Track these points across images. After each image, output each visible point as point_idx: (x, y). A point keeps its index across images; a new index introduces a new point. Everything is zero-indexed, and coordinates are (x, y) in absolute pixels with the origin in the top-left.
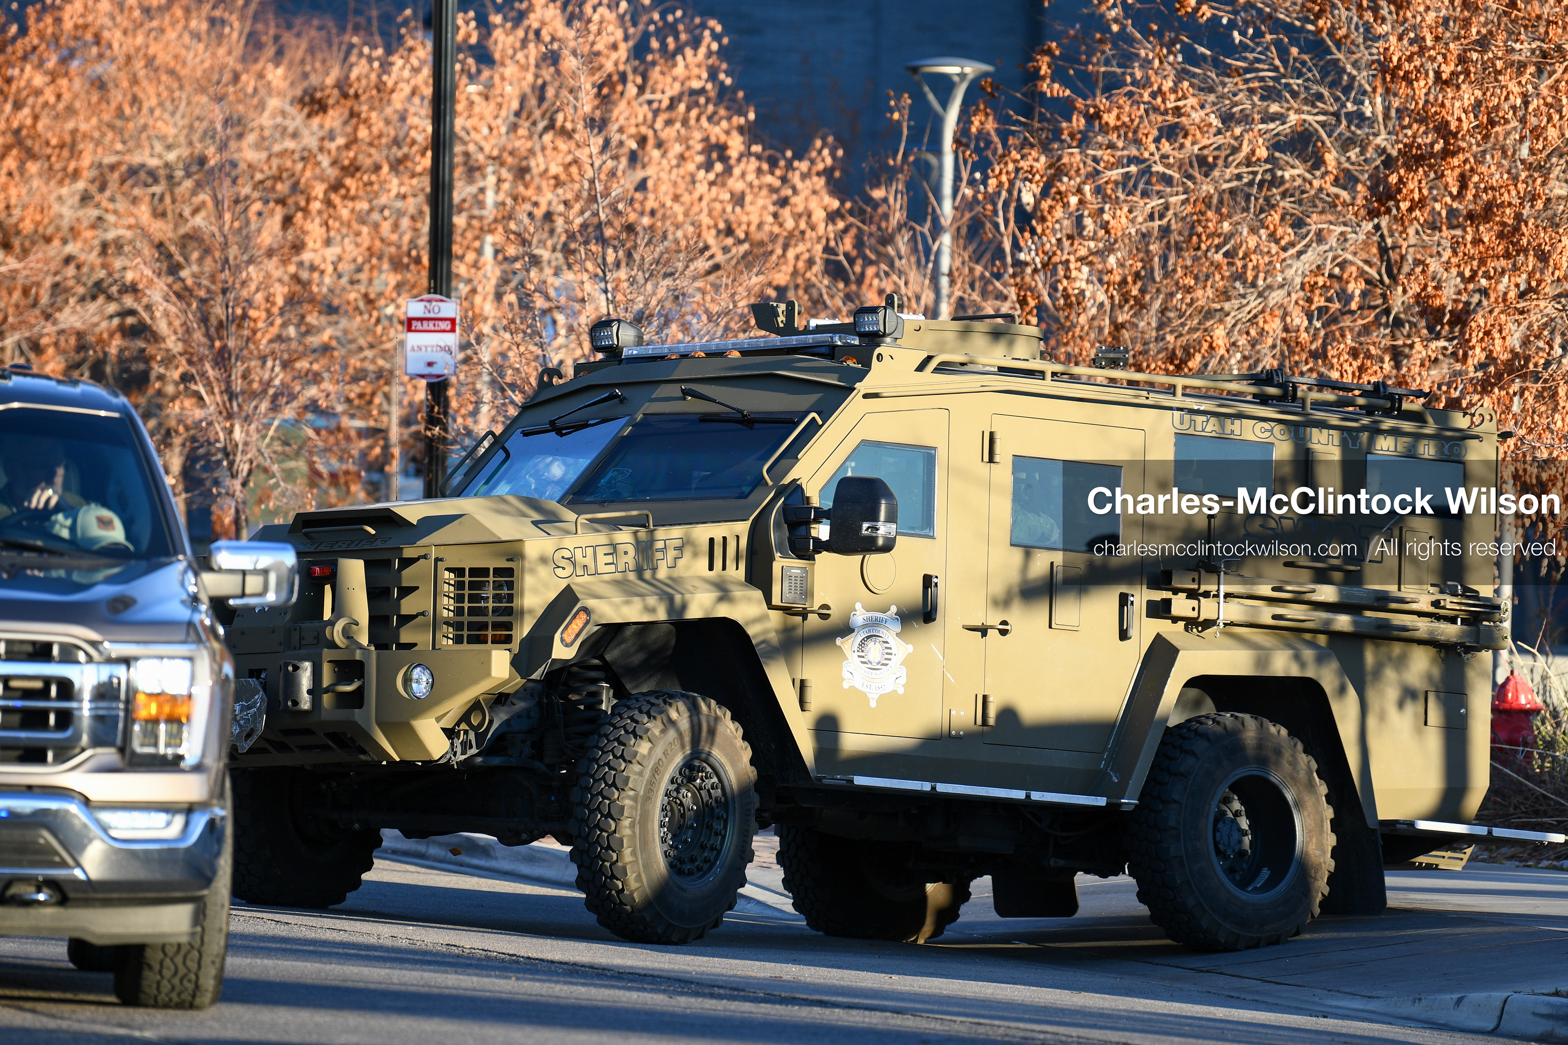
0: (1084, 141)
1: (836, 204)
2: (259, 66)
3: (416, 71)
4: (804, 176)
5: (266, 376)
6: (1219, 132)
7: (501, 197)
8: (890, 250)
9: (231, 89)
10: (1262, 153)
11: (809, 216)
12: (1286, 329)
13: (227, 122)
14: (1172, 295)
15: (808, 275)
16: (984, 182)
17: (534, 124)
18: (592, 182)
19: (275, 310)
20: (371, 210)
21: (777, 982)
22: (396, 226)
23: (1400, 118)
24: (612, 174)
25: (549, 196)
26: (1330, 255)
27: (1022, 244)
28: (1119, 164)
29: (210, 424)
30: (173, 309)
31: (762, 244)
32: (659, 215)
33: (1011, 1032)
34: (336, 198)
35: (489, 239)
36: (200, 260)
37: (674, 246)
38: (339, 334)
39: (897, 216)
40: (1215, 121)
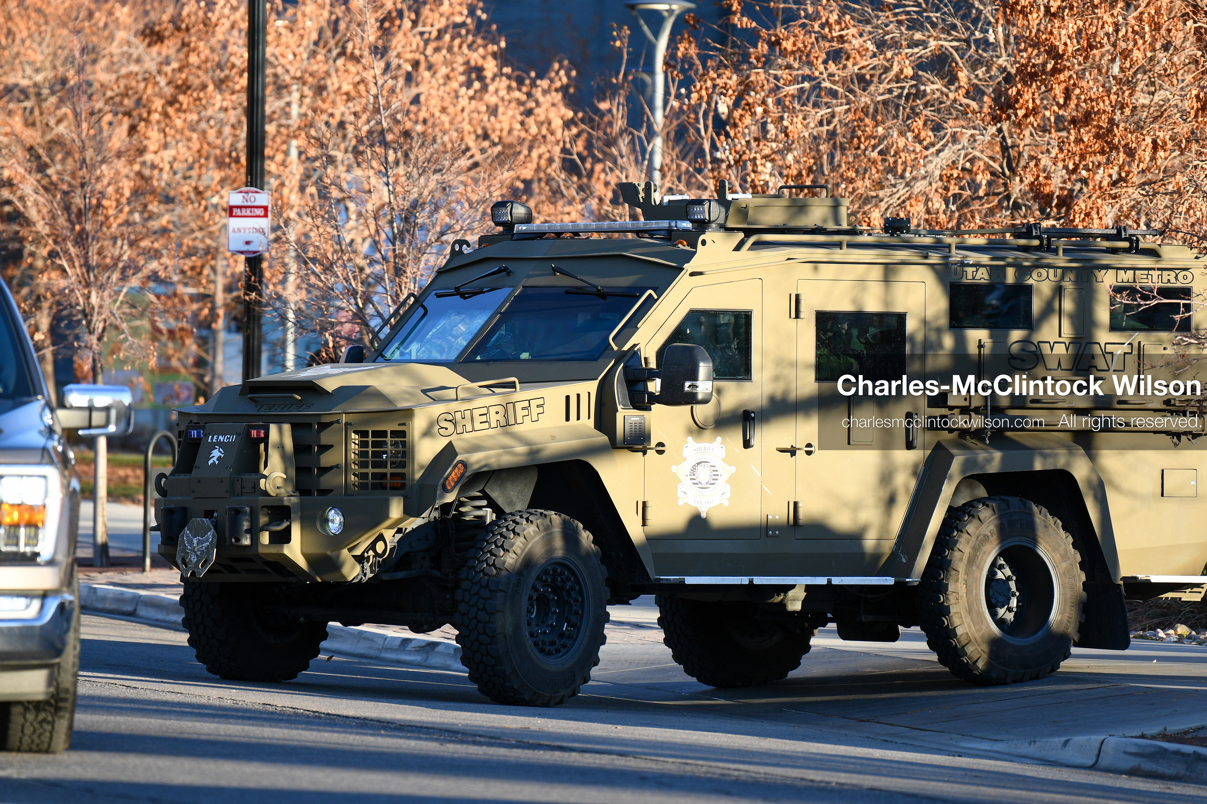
0: (767, 63)
1: (570, 114)
2: (109, 6)
4: (545, 92)
5: (117, 253)
6: (874, 55)
7: (304, 109)
8: (614, 151)
9: (87, 24)
10: (909, 71)
11: (549, 124)
12: (928, 212)
13: (83, 50)
14: (837, 185)
15: (549, 171)
16: (688, 96)
17: (330, 51)
18: (376, 97)
19: (124, 200)
20: (199, 120)
21: (526, 732)
22: (220, 133)
23: (1017, 44)
24: (392, 91)
25: (342, 108)
26: (963, 152)
27: (719, 145)
28: (795, 81)
29: (72, 291)
30: (41, 200)
31: (511, 146)
32: (429, 124)
33: (712, 770)
34: (171, 110)
35: (294, 143)
36: (63, 161)
37: (442, 148)
38: (175, 219)
39: (620, 123)
40: (871, 47)
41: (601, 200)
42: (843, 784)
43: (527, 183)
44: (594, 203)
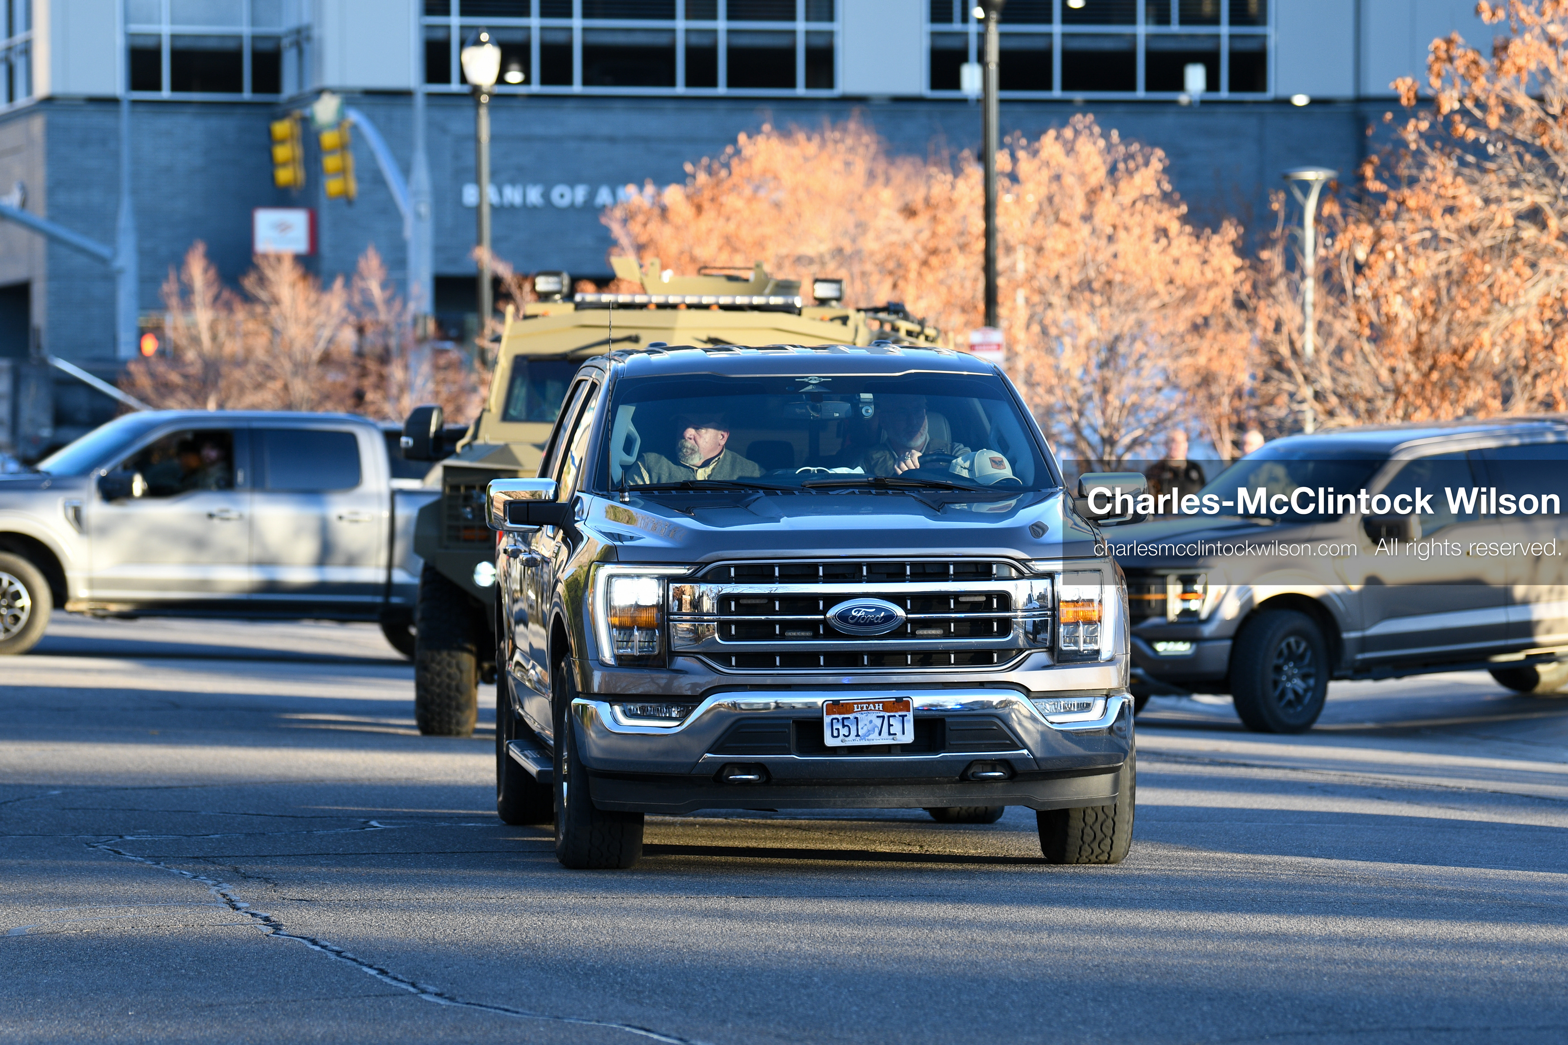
0: (1395, 217)
1: (1240, 262)
2: (875, 189)
3: (972, 189)
4: (1218, 245)
6: (1482, 209)
7: (1027, 266)
8: (1275, 290)
9: (858, 204)
10: (1510, 221)
11: (1222, 270)
12: (1528, 332)
13: (856, 225)
14: (1453, 314)
15: (1223, 308)
16: (1333, 246)
17: (1047, 219)
18: (1084, 254)
20: (947, 277)
22: (962, 287)
24: (1097, 249)
25: (1058, 264)
26: (1554, 285)
27: (1358, 284)
28: (1418, 231)
31: (1193, 289)
32: (1127, 273)
33: (1366, 780)
34: (925, 270)
35: (1021, 292)
37: (1137, 293)
39: (1278, 267)
40: (1479, 203)
41: (1265, 330)
42: (1471, 789)
43: (1206, 319)
44: (1259, 333)
